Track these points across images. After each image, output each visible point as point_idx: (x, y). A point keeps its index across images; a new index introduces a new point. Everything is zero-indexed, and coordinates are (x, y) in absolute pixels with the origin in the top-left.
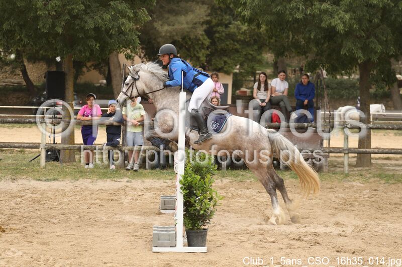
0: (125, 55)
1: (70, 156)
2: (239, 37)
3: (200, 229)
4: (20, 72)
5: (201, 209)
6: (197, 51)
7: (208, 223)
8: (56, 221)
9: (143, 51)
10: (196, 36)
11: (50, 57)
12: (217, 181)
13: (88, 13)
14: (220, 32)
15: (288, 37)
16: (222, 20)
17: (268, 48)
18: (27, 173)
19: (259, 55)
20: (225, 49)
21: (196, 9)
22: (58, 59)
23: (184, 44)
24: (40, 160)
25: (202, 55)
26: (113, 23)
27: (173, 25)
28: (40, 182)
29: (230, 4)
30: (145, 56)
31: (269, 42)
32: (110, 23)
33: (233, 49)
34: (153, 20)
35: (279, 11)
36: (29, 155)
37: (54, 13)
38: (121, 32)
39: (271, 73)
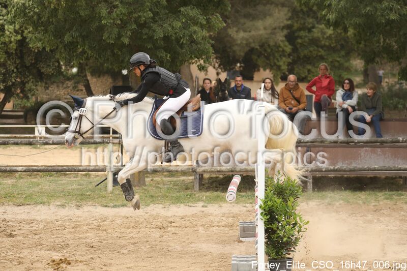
0: (198, 66)
1: (139, 179)
2: (323, 42)
3: (283, 258)
4: (83, 87)
5: (284, 236)
6: (277, 59)
7: (293, 251)
8: (125, 252)
9: (218, 61)
10: (276, 43)
11: (116, 70)
12: (302, 204)
13: (157, 21)
14: (303, 37)
15: (378, 42)
16: (304, 24)
17: (357, 54)
18: (93, 199)
19: (346, 62)
20: (308, 56)
21: (275, 13)
22: (125, 72)
23: (263, 52)
24: (106, 184)
25: (283, 63)
26: (184, 31)
27: (250, 32)
28: (107, 209)
29: (313, 6)
30: (219, 66)
31: (358, 47)
32: (181, 31)
33: (317, 56)
34: (228, 26)
35: (368, 12)
36: (95, 179)
37: (119, 22)
38: (193, 41)
39: (361, 82)
